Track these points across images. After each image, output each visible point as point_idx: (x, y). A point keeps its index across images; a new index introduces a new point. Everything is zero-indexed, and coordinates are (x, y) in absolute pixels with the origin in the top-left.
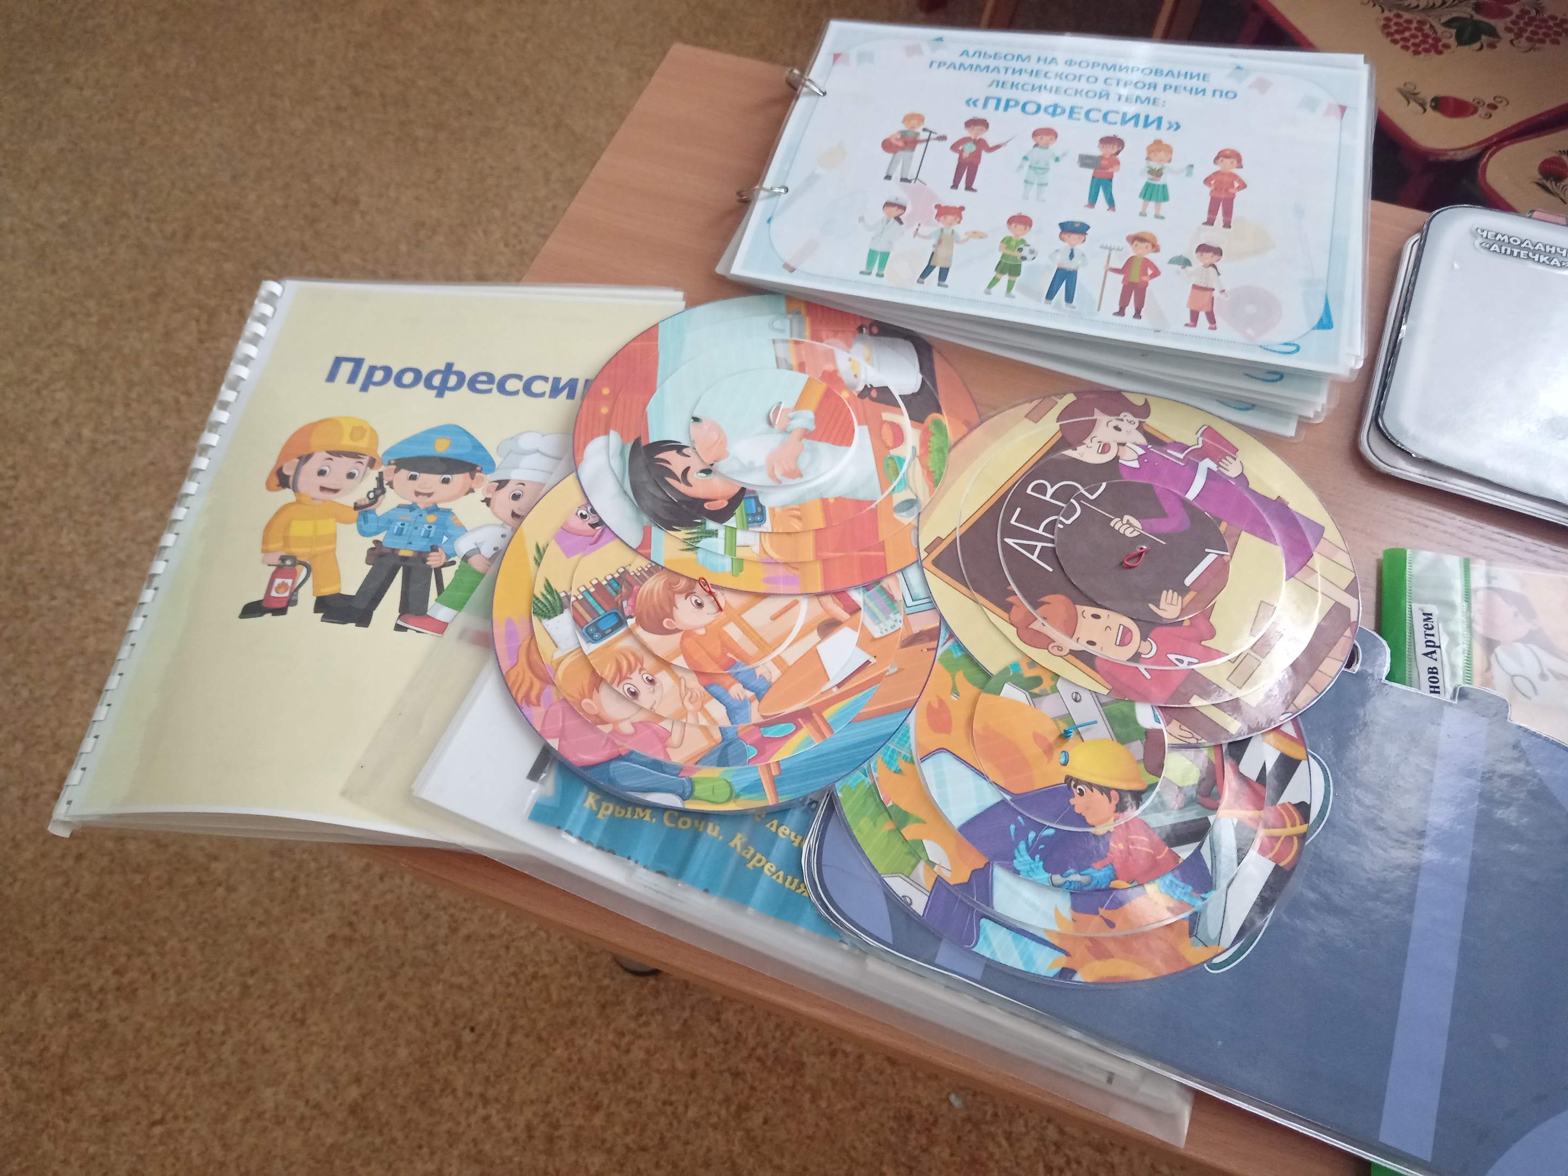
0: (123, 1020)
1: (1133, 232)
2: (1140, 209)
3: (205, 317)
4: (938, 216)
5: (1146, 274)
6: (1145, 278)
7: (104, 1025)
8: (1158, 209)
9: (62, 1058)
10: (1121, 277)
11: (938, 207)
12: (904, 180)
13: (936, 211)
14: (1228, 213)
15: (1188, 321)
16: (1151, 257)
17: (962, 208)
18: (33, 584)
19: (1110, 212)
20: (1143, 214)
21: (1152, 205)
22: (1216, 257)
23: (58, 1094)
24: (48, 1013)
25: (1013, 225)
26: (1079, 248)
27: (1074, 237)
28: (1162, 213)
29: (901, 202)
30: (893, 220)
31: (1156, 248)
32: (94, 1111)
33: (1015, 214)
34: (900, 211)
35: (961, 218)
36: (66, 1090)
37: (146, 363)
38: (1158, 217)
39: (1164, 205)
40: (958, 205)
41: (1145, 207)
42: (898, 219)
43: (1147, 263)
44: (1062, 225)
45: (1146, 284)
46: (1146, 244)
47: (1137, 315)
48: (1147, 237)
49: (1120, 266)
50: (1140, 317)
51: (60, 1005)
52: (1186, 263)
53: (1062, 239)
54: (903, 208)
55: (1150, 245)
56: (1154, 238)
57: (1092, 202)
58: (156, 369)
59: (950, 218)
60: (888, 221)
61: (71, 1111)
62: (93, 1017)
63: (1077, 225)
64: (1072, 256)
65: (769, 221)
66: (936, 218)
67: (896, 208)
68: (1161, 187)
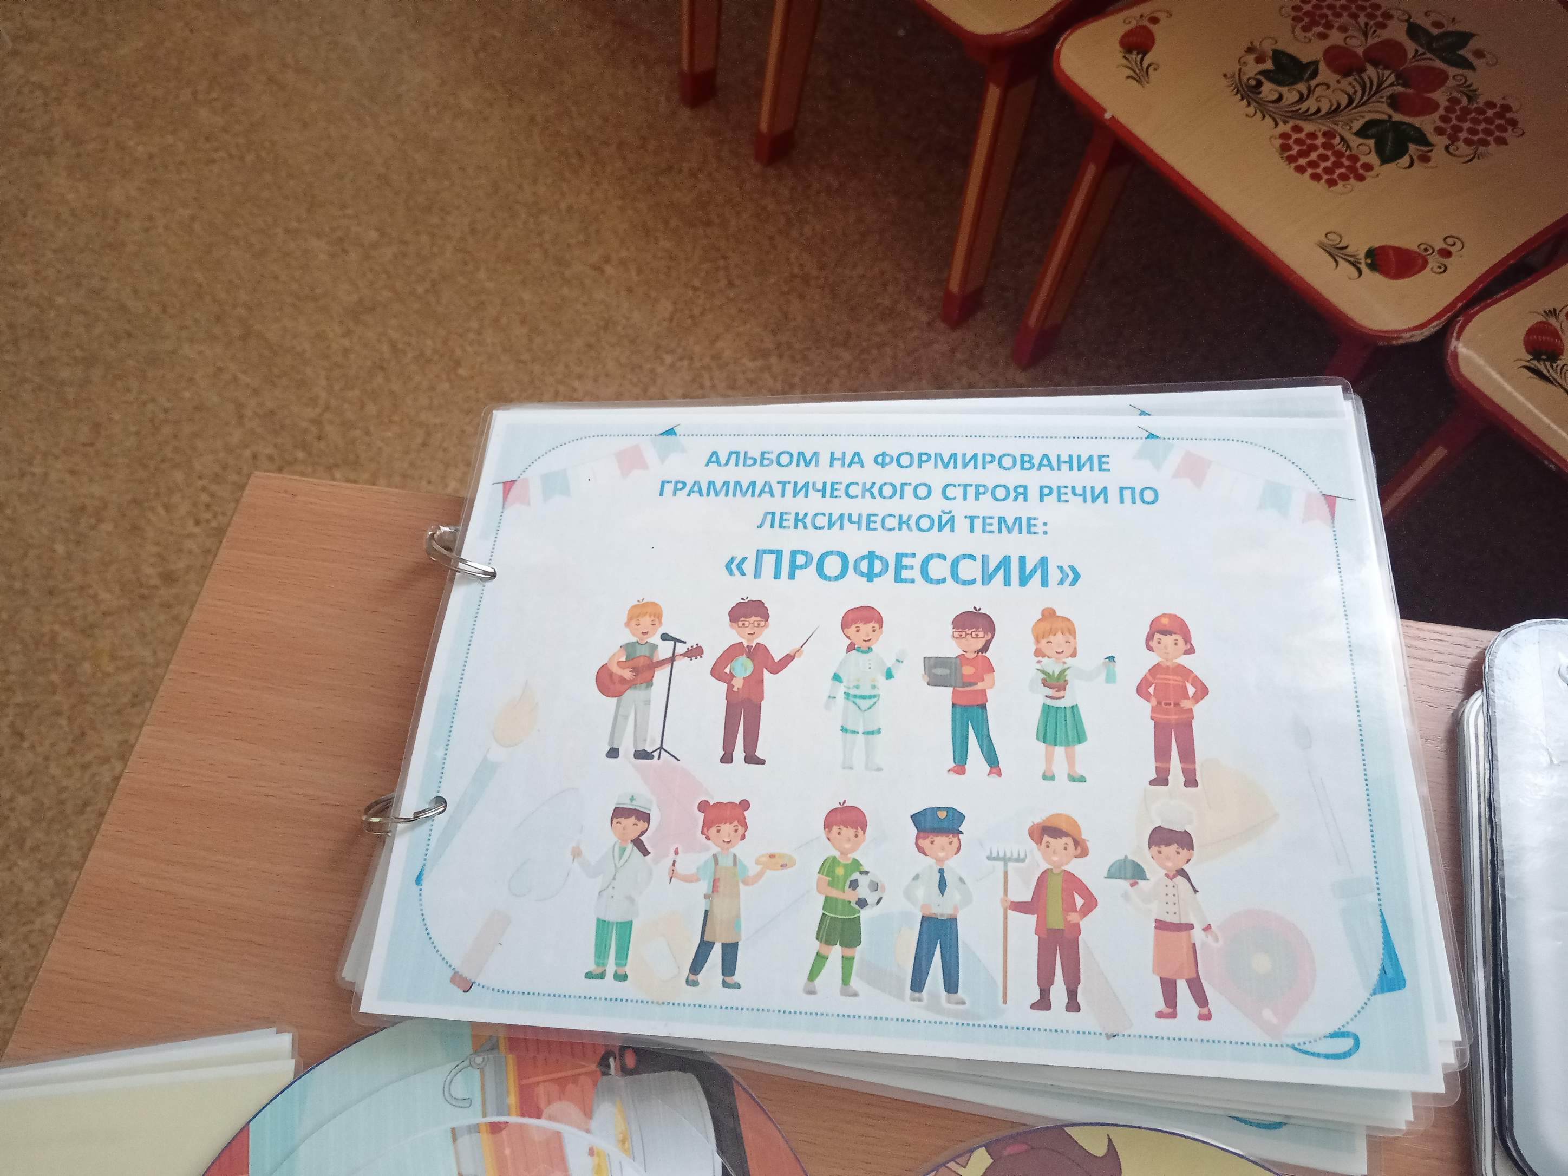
1: (1038, 819)
2: (1041, 768)
4: (707, 826)
5: (1071, 907)
6: (1073, 917)
8: (1071, 760)
10: (1031, 920)
11: (704, 806)
12: (642, 755)
13: (701, 817)
14: (1188, 755)
15: (1161, 1005)
16: (1076, 867)
17: (745, 805)
19: (994, 778)
20: (1048, 777)
21: (1060, 751)
22: (1184, 852)
25: (835, 829)
26: (953, 866)
27: (941, 840)
28: (1080, 770)
29: (637, 805)
30: (630, 846)
31: (1081, 848)
33: (836, 805)
34: (642, 825)
35: (745, 826)
38: (1076, 778)
39: (1079, 748)
40: (737, 800)
41: (1049, 759)
42: (638, 844)
43: (1073, 884)
44: (916, 818)
45: (1076, 929)
46: (1065, 840)
47: (1073, 1005)
48: (1064, 827)
49: (1027, 897)
50: (1078, 1009)
52: (1135, 873)
53: (921, 850)
54: (644, 817)
55: (1069, 840)
56: (1075, 825)
59: (727, 828)
60: (623, 850)
63: (942, 815)
64: (942, 886)
65: (418, 881)
66: (703, 833)
67: (633, 820)
68: (1069, 713)
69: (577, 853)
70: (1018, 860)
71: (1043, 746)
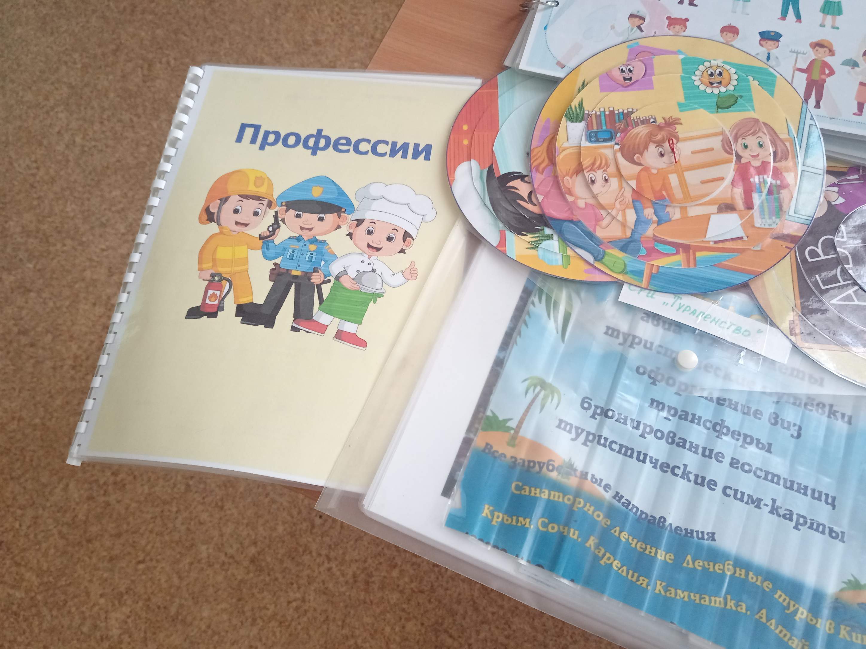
0: (119, 502)
1: (815, 40)
2: (820, 22)
3: (146, 66)
4: (669, 25)
5: (824, 73)
6: (823, 77)
7: (108, 504)
8: (834, 21)
9: (85, 522)
10: (805, 75)
11: (669, 18)
13: (667, 22)
15: (856, 110)
16: (829, 59)
17: (687, 20)
18: (51, 236)
19: (798, 24)
20: (822, 25)
21: (829, 18)
23: (84, 543)
24: (76, 495)
25: (725, 33)
26: (774, 52)
27: (770, 43)
28: (837, 25)
29: (641, 14)
30: (635, 28)
31: (832, 52)
32: (105, 554)
33: (726, 25)
34: (641, 22)
35: (686, 28)
36: (89, 541)
37: (112, 95)
38: (833, 27)
39: (838, 18)
40: (684, 18)
41: (824, 20)
42: (639, 28)
43: (825, 65)
44: (761, 34)
45: (824, 81)
46: (825, 49)
47: (817, 106)
48: (826, 44)
49: (804, 67)
50: (819, 108)
51: (82, 492)
53: (761, 45)
54: (644, 19)
55: (827, 50)
56: (831, 44)
57: (784, 17)
58: (118, 99)
59: (678, 27)
60: (632, 29)
61: (92, 552)
62: (102, 499)
63: (773, 34)
64: (768, 58)
65: (545, 28)
66: (667, 27)
67: (638, 19)
68: (836, 4)
69: (613, 27)
70: (803, 54)
71: (821, 15)
